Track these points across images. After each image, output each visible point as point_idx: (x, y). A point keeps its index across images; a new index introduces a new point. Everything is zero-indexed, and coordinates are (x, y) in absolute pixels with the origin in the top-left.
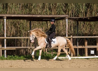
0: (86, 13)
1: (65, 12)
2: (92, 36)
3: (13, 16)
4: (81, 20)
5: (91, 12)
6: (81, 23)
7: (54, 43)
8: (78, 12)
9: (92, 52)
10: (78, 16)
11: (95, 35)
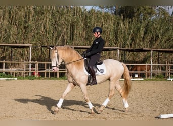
0: (131, 45)
1: (116, 44)
2: (134, 63)
3: (79, 47)
4: (127, 50)
5: (135, 45)
6: (127, 53)
7: (102, 73)
8: (125, 44)
9: (136, 75)
10: (125, 48)
11: (136, 63)
